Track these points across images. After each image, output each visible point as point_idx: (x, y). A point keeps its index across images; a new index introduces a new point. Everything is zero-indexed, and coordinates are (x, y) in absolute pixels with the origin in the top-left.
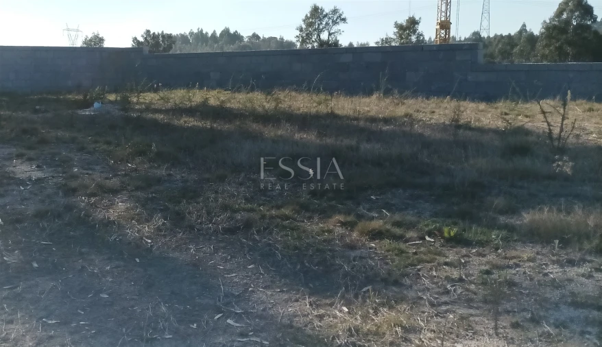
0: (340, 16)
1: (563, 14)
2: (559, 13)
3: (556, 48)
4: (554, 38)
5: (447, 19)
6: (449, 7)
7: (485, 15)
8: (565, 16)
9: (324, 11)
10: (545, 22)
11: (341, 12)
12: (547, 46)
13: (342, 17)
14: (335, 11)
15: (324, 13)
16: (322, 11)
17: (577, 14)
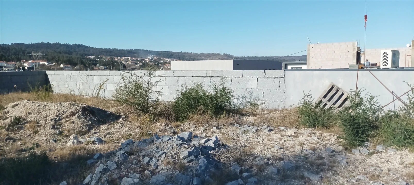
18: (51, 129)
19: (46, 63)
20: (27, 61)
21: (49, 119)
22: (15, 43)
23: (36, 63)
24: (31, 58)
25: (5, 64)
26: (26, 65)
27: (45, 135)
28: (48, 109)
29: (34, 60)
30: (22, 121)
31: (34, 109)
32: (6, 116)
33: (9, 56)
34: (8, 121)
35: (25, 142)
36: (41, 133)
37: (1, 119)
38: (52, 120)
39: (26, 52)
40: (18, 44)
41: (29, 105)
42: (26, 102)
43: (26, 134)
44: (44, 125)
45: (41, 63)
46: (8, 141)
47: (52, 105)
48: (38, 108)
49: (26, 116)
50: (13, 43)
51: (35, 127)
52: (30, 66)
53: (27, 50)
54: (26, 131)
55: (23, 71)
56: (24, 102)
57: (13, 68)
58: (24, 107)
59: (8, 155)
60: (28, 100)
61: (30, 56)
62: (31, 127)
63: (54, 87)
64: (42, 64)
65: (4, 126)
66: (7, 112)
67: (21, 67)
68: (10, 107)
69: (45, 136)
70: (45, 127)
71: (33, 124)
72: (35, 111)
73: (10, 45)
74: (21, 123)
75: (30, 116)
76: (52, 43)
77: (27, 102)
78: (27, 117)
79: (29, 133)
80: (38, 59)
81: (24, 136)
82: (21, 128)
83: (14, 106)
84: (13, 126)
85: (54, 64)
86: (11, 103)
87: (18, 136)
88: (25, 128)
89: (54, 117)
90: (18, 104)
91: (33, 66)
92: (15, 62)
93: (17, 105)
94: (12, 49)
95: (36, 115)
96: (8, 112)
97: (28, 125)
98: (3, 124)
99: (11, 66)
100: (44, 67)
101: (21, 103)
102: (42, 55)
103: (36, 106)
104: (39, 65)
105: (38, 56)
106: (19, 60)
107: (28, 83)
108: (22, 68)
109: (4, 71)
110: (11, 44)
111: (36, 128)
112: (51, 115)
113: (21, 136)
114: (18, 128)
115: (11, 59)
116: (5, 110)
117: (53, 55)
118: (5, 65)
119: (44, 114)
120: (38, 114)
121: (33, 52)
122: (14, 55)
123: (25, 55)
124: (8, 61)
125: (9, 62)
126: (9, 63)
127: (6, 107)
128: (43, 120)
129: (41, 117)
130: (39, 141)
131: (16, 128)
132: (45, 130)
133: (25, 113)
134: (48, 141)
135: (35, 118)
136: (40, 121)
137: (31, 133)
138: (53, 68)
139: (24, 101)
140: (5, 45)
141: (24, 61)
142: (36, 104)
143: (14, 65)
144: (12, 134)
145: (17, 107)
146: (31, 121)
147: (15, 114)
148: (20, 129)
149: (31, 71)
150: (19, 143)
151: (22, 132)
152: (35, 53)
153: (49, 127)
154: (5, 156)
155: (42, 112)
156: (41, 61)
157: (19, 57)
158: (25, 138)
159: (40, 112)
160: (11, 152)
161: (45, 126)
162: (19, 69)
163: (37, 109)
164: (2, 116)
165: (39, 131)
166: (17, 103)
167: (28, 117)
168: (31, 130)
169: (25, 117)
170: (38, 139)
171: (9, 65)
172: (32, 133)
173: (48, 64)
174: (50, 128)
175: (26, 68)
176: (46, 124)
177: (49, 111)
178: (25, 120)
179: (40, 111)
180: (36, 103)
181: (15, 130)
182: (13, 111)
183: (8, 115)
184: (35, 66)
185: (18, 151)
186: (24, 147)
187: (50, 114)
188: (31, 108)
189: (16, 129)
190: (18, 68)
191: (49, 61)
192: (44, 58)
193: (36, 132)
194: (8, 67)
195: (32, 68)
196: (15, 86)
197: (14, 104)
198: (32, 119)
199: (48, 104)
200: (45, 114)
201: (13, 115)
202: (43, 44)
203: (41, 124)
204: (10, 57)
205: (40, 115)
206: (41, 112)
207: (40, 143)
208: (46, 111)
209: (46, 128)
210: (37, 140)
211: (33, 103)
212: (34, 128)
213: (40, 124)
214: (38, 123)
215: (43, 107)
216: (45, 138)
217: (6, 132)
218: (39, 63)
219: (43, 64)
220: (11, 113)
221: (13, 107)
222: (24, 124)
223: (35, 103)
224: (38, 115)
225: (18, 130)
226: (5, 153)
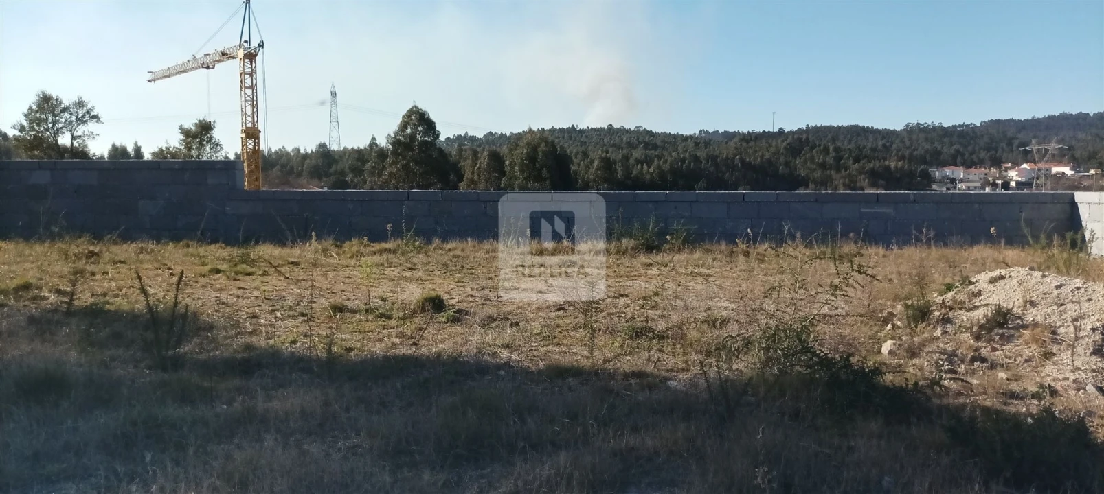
0: (88, 112)
1: (407, 129)
2: (404, 126)
3: (402, 165)
4: (400, 155)
5: (254, 125)
6: (255, 110)
7: (334, 124)
8: (409, 131)
9: (61, 102)
10: (389, 136)
11: (90, 106)
12: (394, 163)
13: (92, 113)
14: (80, 104)
15: (63, 106)
16: (59, 102)
17: (420, 129)
18: (1090, 356)
19: (1067, 171)
20: (1016, 164)
21: (1087, 325)
22: (990, 119)
23: (1039, 170)
24: (1027, 156)
25: (960, 175)
26: (1014, 176)
27: (1072, 368)
28: (1086, 298)
29: (1035, 163)
30: (1012, 321)
31: (1045, 294)
32: (974, 301)
33: (972, 153)
34: (979, 314)
35: (1016, 375)
36: (1062, 360)
37: (962, 308)
38: (1094, 330)
39: (1016, 143)
40: (998, 121)
41: (1034, 281)
42: (1026, 273)
43: (1021, 356)
44: (1070, 340)
45: (1055, 170)
46: (977, 364)
47: (1096, 288)
48: (1055, 292)
49: (1022, 308)
50: (986, 120)
51: (1045, 341)
52: (1024, 180)
53: (1021, 136)
54: (1020, 349)
55: (1003, 191)
56: (1020, 272)
57: (978, 184)
58: (1020, 284)
59: (977, 398)
60: (1032, 269)
61: (1026, 153)
62: (1036, 341)
63: (1095, 238)
64: (1058, 173)
65: (968, 325)
66: (976, 292)
67: (999, 182)
68: (984, 282)
69: (1073, 372)
70: (1073, 346)
71: (1042, 332)
72: (1049, 300)
73: (978, 125)
74: (1010, 326)
75: (1034, 311)
76: (1091, 115)
77: (1029, 274)
78: (1025, 312)
79: (1027, 352)
80: (1046, 159)
81: (1015, 360)
82: (1008, 337)
83: (995, 279)
84: (990, 330)
85: (1092, 172)
86: (987, 271)
87: (999, 354)
88: (1017, 340)
89: (1100, 323)
90: (1006, 275)
91: (1030, 179)
92: (985, 169)
93: (1002, 278)
94: (982, 136)
95: (1049, 311)
96: (980, 293)
97: (1027, 333)
98: (965, 320)
99: (976, 178)
100: (1062, 182)
101: (1012, 274)
102: (1059, 148)
103: (1053, 285)
104: (1049, 176)
105: (1047, 151)
106: (997, 162)
107: (1023, 224)
108: (1002, 183)
109: (957, 192)
110: (981, 124)
111: (1049, 344)
112: (1093, 315)
113: (1010, 358)
114: (1002, 336)
115: (976, 160)
116: (971, 287)
117: (1090, 148)
118: (962, 176)
119: (1072, 310)
120: (1055, 307)
121: (1034, 141)
122: (984, 150)
123: (1012, 151)
124: (969, 165)
125: (971, 167)
126: (972, 170)
127: (973, 280)
128: (1068, 326)
129: (1064, 317)
130: (1054, 380)
131: (997, 334)
132: (1072, 355)
133: (1021, 300)
134: (1079, 386)
135: (1046, 318)
136: (1060, 327)
137: (1034, 356)
138: (1086, 183)
139: (1020, 269)
140: (968, 126)
141: (1009, 165)
142: (1052, 280)
143: (982, 176)
144: (985, 348)
145: (1002, 282)
146: (1036, 325)
147: (995, 300)
148: (1006, 339)
149: (1025, 191)
150: (1002, 375)
151: (1010, 348)
152: (1039, 143)
153: (1085, 349)
154: (970, 400)
155: (1068, 305)
156: (1055, 166)
157: (998, 154)
158: (1018, 365)
159: (1062, 305)
160: (985, 393)
161: (1074, 344)
162: (994, 185)
163: (1053, 295)
164: (964, 302)
165: (1054, 354)
166: (1002, 274)
167: (1029, 312)
168: (1034, 347)
169: (1019, 311)
170: (1050, 372)
171: (971, 177)
172: (1036, 354)
173: (1073, 172)
174: (1088, 352)
175: (1013, 184)
176: (1077, 338)
177: (1086, 304)
178: (1020, 318)
179: (1062, 302)
180: (1052, 278)
181: (994, 340)
182: (990, 291)
183: (980, 301)
184: (1038, 178)
185: (1003, 393)
186: (1015, 387)
187: (1090, 314)
188: (1038, 290)
189: (995, 338)
190: (991, 183)
191: (1076, 163)
192: (1065, 155)
193: (1048, 356)
194: (968, 181)
195: (1028, 184)
196: (992, 229)
197: (996, 273)
198: (1039, 319)
199: (1085, 286)
200: (1075, 311)
201: (990, 303)
202: (1065, 117)
203: (1062, 337)
204: (974, 157)
205: (1061, 311)
206: (1065, 305)
207: (1057, 386)
208: (1078, 303)
209: (1075, 349)
210: (1049, 376)
211: (1043, 276)
212: (1043, 344)
213: (1059, 335)
214: (1054, 333)
215: (1071, 291)
216: (1072, 377)
217: (972, 341)
218: (1049, 170)
219: (1060, 174)
220: (986, 296)
221: (993, 281)
222: (1017, 328)
223: (1050, 278)
224: (1056, 311)
225: (1000, 342)
226: (972, 391)
